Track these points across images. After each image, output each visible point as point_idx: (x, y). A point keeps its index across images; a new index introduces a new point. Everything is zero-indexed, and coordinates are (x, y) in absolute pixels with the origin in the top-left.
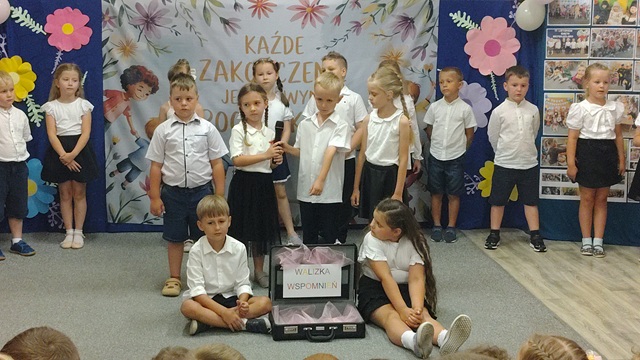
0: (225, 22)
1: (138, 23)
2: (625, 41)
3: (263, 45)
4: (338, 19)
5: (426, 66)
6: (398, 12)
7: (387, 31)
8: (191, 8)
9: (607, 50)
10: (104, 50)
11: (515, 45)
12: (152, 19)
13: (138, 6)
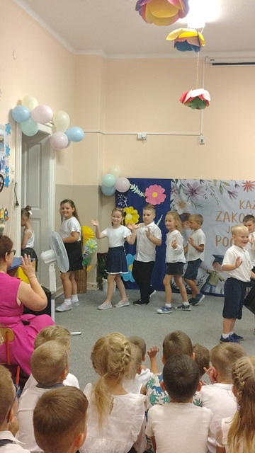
0: (230, 193)
1: (187, 193)
3: (249, 205)
8: (214, 186)
12: (195, 191)
13: (188, 184)
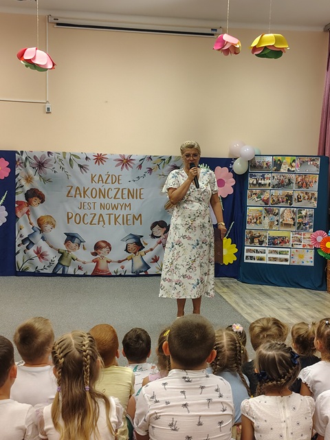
0: (81, 166)
2: (289, 180)
3: (100, 179)
4: (140, 166)
6: (171, 163)
7: (166, 173)
8: (63, 159)
9: (280, 185)
10: (17, 180)
11: (232, 182)
12: (42, 164)
13: (35, 157)
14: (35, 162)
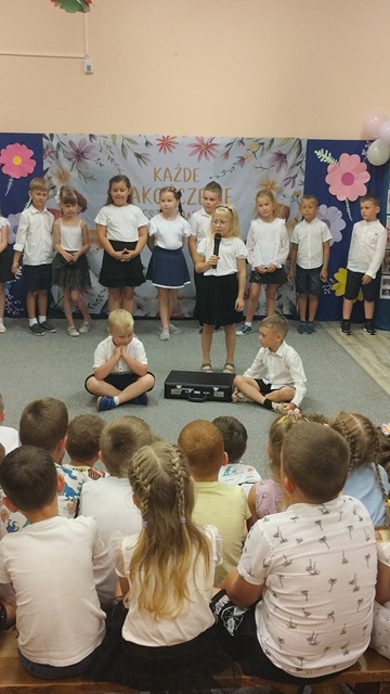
0: (138, 156)
1: (70, 157)
4: (227, 154)
5: (295, 193)
6: (274, 149)
7: (265, 165)
8: (112, 145)
11: (366, 177)
12: (82, 153)
13: (71, 143)
14: (71, 150)
